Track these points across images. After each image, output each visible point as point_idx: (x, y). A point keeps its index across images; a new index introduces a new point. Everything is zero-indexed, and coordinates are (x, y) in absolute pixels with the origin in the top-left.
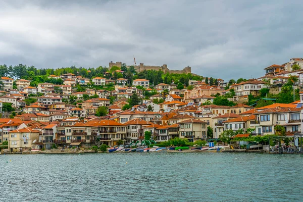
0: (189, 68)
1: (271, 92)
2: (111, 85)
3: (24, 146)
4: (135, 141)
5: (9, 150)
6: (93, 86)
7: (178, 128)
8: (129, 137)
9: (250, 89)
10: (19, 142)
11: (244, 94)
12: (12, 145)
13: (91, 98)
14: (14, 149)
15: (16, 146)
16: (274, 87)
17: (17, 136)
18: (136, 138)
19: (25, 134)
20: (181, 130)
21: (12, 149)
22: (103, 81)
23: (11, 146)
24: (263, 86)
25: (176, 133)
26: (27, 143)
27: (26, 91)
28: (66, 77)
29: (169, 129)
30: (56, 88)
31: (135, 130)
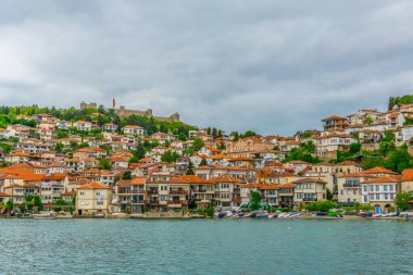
0: (177, 116)
1: (363, 148)
2: (98, 132)
3: (98, 207)
4: (225, 204)
5: (76, 212)
6: (75, 131)
7: (293, 188)
8: (217, 199)
9: (338, 143)
10: (91, 202)
11: (330, 149)
12: (80, 205)
13: (82, 147)
14: (83, 212)
15: (87, 207)
16: (367, 142)
17: (89, 194)
18: (228, 200)
19: (98, 191)
20: (296, 191)
21: (80, 211)
22: (88, 126)
23: (80, 207)
24: (353, 141)
25: (291, 194)
26: (101, 203)
28: (40, 117)
29: (280, 190)
30: (32, 132)
31: (226, 190)
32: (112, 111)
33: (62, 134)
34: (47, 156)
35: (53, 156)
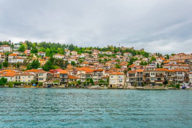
0: (143, 49)
2: (114, 55)
3: (120, 83)
4: (180, 82)
5: (109, 86)
8: (176, 79)
10: (116, 81)
12: (111, 82)
13: (109, 60)
14: (113, 86)
15: (114, 84)
17: (115, 77)
18: (181, 80)
21: (111, 86)
22: (111, 53)
23: (111, 84)
26: (121, 82)
27: (77, 56)
28: (93, 50)
30: (90, 56)
31: (181, 75)
32: (119, 48)
33: (101, 56)
34: (96, 64)
35: (98, 64)
